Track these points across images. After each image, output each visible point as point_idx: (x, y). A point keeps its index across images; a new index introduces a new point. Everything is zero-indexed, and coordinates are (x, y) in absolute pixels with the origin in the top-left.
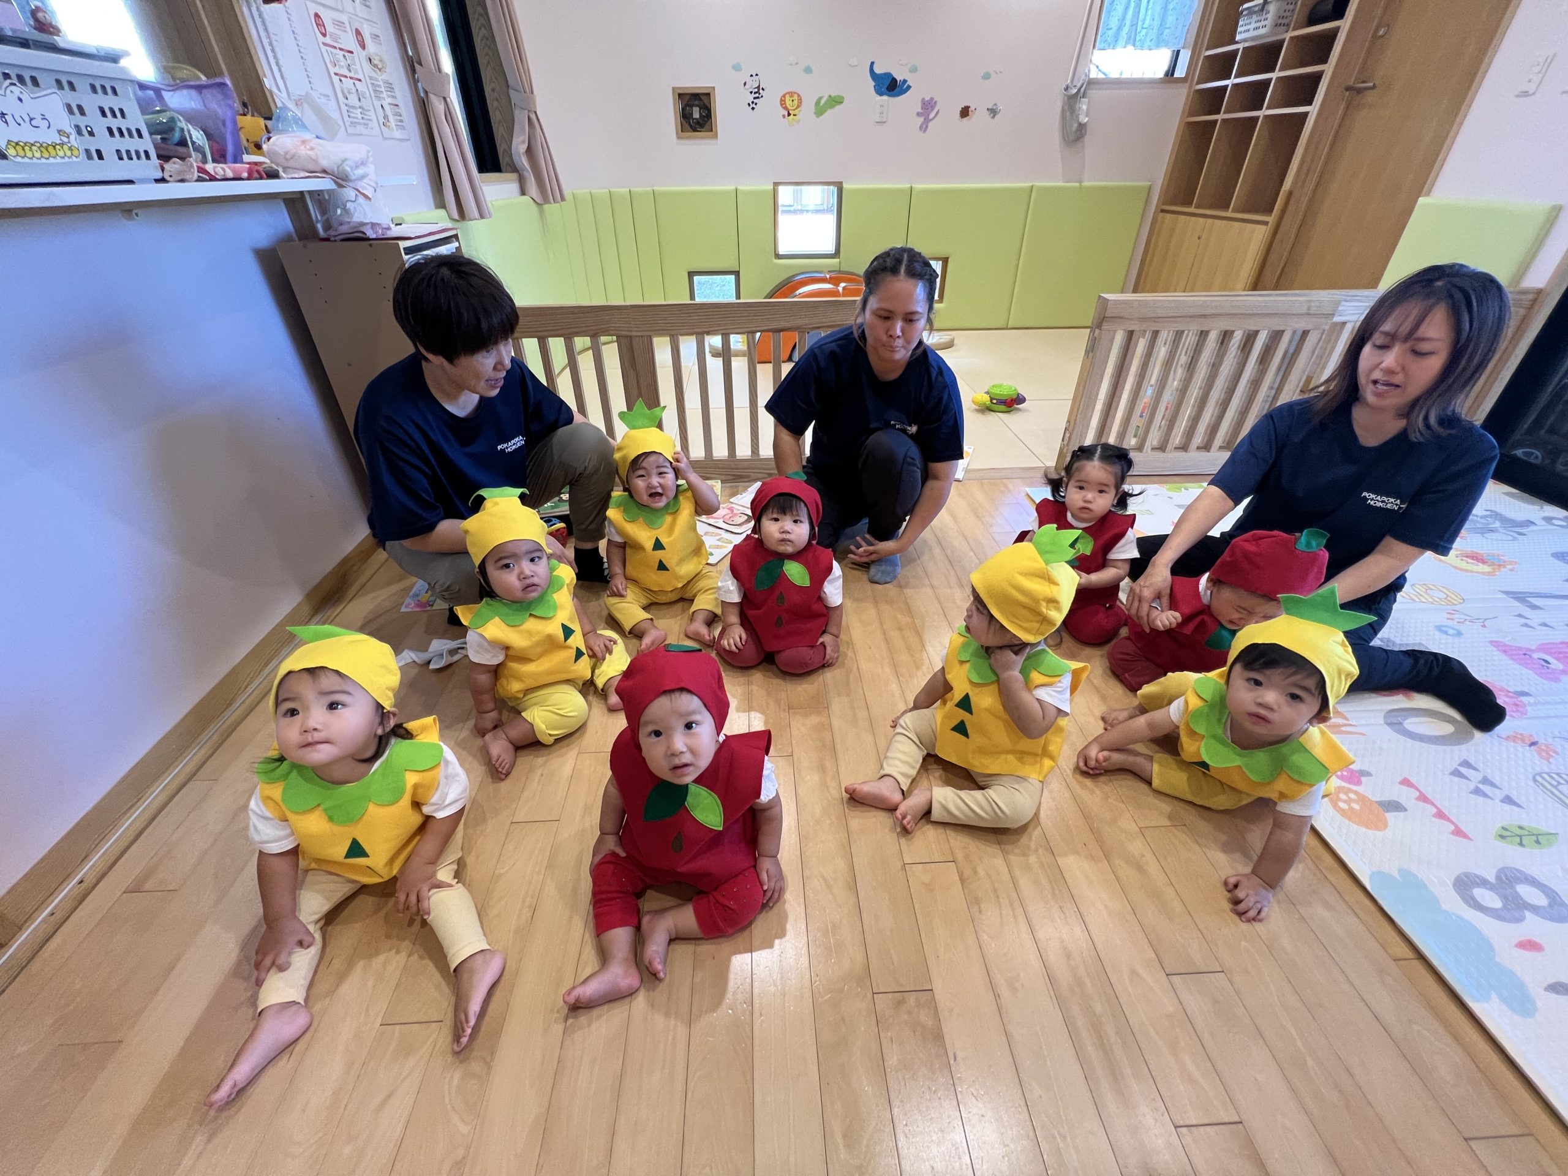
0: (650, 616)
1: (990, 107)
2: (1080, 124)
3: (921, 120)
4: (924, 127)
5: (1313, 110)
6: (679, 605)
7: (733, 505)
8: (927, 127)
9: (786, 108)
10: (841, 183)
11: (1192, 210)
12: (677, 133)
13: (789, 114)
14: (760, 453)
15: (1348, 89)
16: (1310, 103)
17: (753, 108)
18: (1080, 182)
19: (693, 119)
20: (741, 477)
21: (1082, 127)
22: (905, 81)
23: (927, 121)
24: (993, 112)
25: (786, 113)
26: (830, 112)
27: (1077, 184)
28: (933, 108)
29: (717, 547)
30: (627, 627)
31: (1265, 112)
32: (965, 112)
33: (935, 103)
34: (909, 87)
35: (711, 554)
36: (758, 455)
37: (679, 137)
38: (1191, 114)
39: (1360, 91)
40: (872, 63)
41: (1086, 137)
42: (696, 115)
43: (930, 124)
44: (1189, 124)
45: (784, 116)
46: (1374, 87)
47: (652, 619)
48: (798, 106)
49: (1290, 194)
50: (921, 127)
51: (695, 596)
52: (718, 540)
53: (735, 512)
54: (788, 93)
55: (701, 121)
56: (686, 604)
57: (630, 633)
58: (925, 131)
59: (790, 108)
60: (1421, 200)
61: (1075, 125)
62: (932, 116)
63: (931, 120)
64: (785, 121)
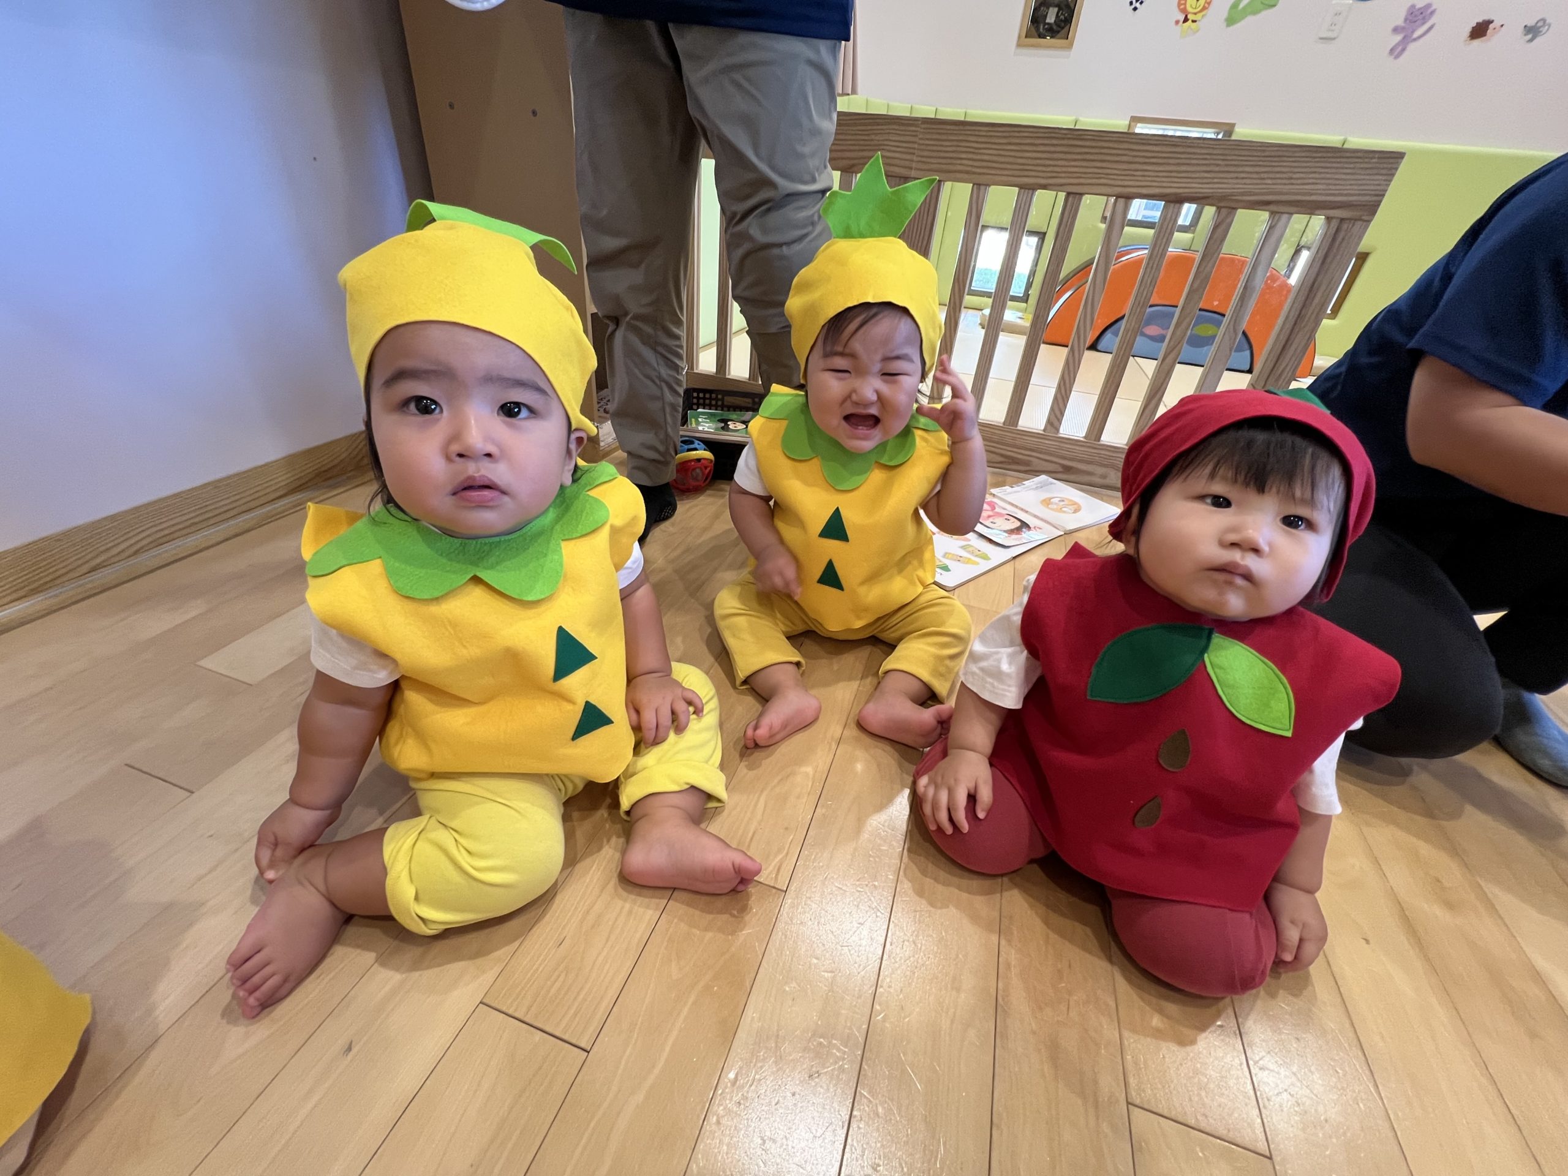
0: (797, 658)
1: (1531, 22)
3: (1398, 38)
4: (1397, 52)
6: (865, 652)
7: (995, 500)
8: (1403, 50)
9: (1184, 11)
10: (1233, 125)
12: (1019, 37)
13: (1186, 20)
14: (1061, 431)
17: (1135, 9)
19: (1045, 24)
20: (1015, 461)
23: (1406, 41)
24: (1533, 31)
25: (1182, 18)
26: (1250, 19)
28: (1424, 21)
29: (959, 559)
30: (745, 665)
32: (1480, 31)
33: (1432, 13)
35: (946, 568)
36: (1058, 430)
37: (1019, 45)
42: (1051, 18)
43: (1412, 47)
45: (1177, 22)
47: (798, 664)
48: (1204, 8)
50: (1392, 51)
51: (900, 639)
52: (963, 547)
53: (997, 510)
55: (1055, 27)
56: (877, 651)
57: (745, 682)
58: (1397, 57)
59: (1189, 9)
62: (1416, 35)
63: (1415, 40)
64: (1179, 28)
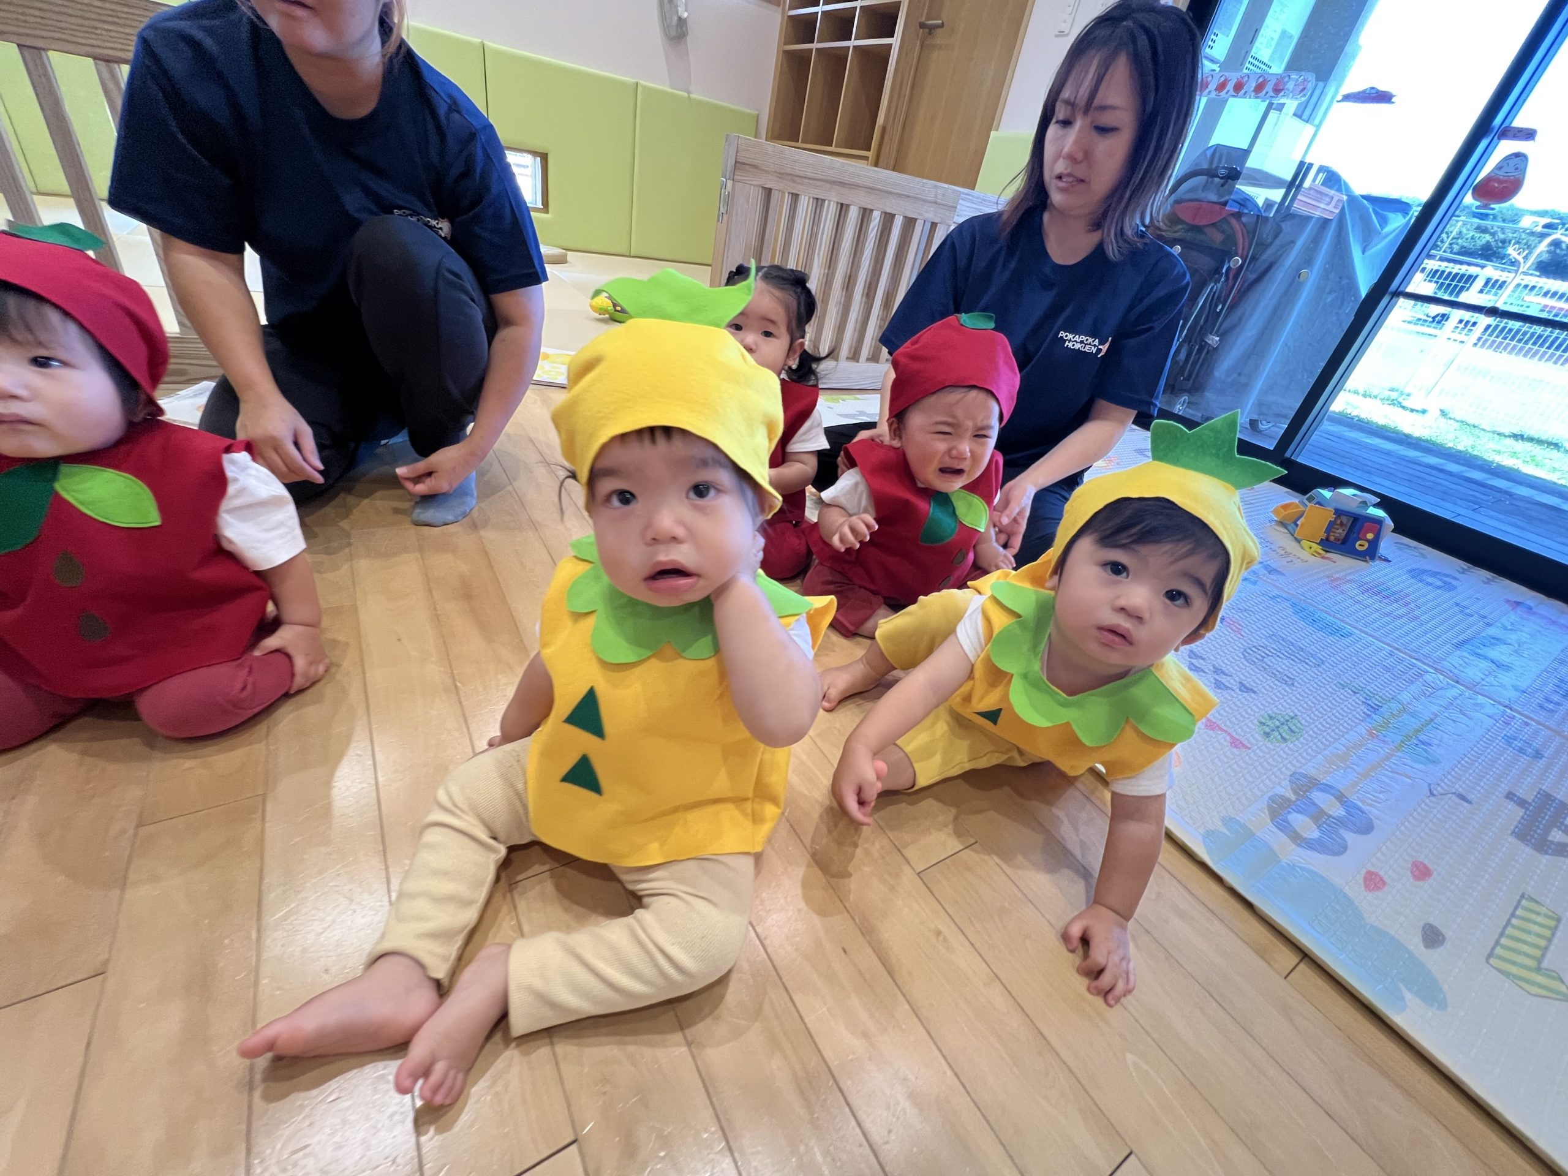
2: (680, 19)
5: (895, 41)
11: (799, 144)
15: (922, 25)
16: (891, 35)
18: (689, 93)
21: (682, 22)
27: (686, 94)
31: (852, 43)
38: (786, 44)
39: (931, 30)
41: (688, 38)
44: (786, 52)
46: (942, 25)
49: (884, 129)
60: (993, 134)
61: (675, 18)
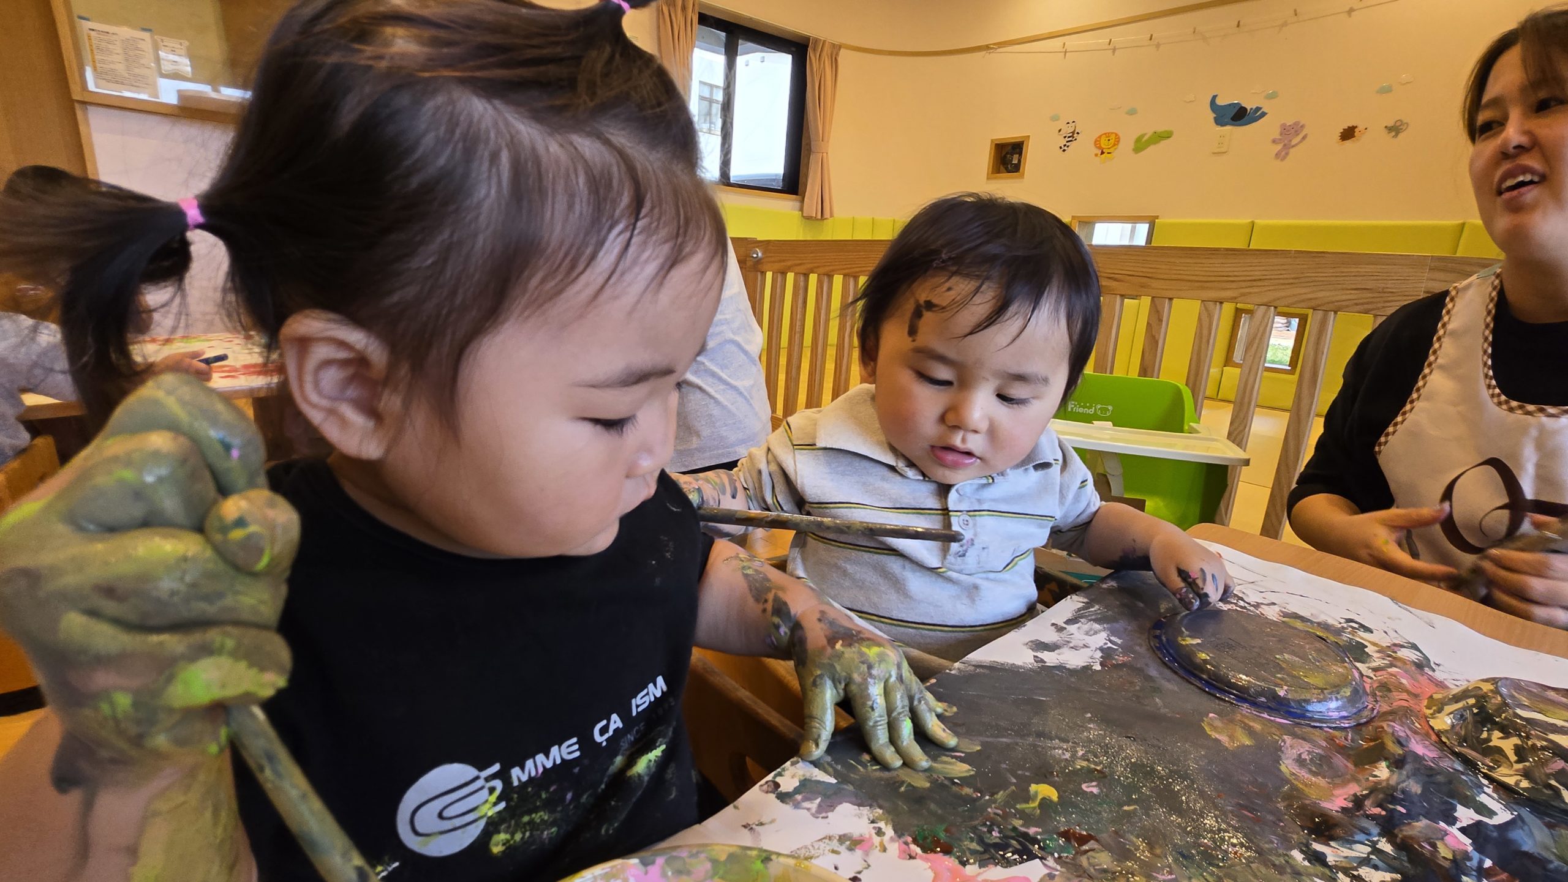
1: (1391, 124)
3: (1279, 147)
4: (1281, 156)
8: (1287, 154)
13: (1102, 153)
17: (1064, 150)
22: (1258, 109)
23: (1287, 147)
24: (1395, 130)
26: (1152, 148)
28: (1297, 133)
32: (1348, 134)
33: (1303, 126)
34: (1264, 114)
37: (989, 176)
40: (1214, 97)
43: (1292, 151)
45: (1096, 155)
48: (1114, 145)
50: (1278, 155)
54: (1105, 134)
58: (1283, 159)
59: (1103, 146)
62: (1294, 142)
63: (1293, 146)
64: (1097, 159)
